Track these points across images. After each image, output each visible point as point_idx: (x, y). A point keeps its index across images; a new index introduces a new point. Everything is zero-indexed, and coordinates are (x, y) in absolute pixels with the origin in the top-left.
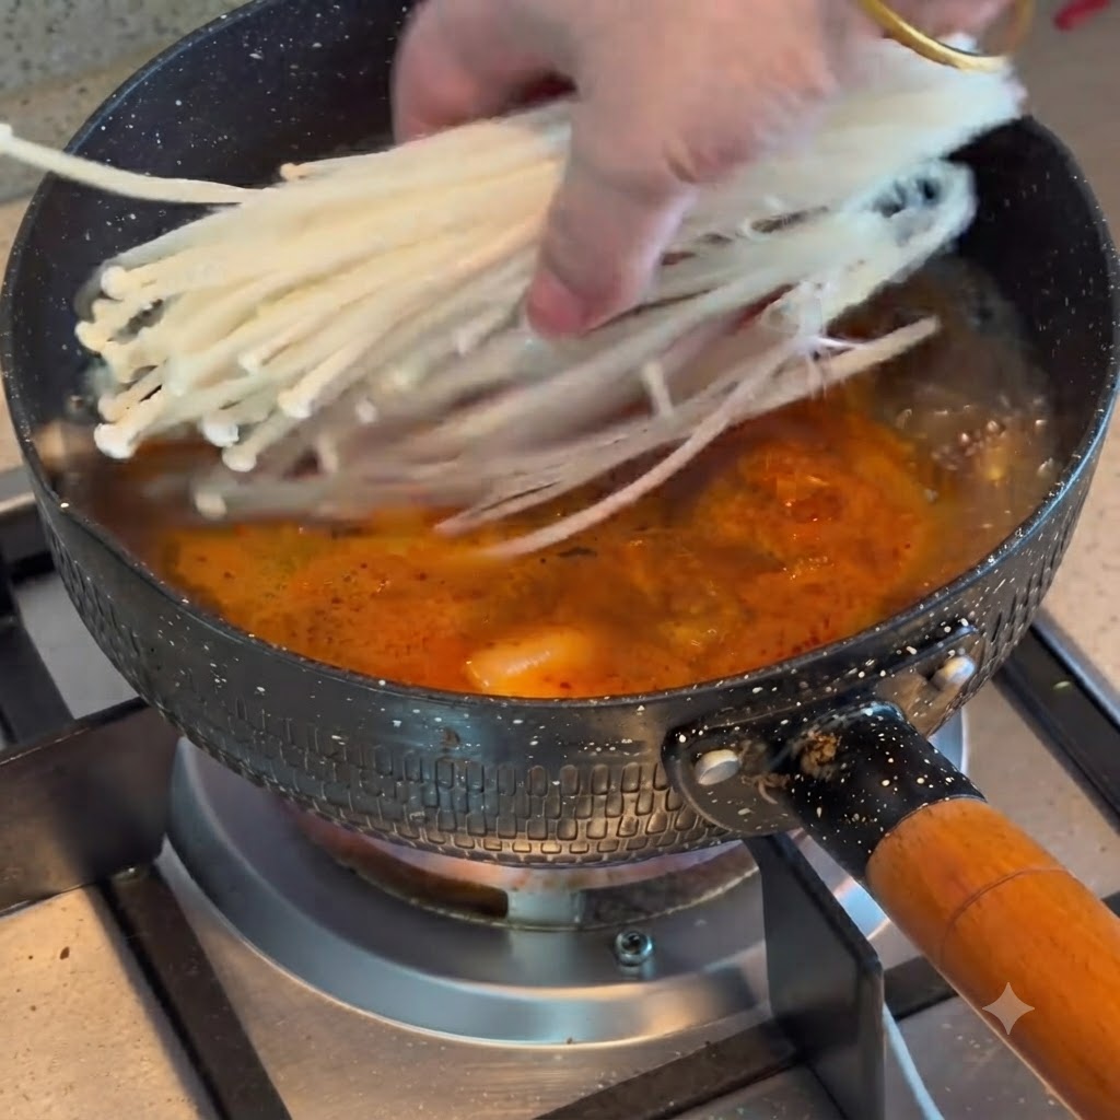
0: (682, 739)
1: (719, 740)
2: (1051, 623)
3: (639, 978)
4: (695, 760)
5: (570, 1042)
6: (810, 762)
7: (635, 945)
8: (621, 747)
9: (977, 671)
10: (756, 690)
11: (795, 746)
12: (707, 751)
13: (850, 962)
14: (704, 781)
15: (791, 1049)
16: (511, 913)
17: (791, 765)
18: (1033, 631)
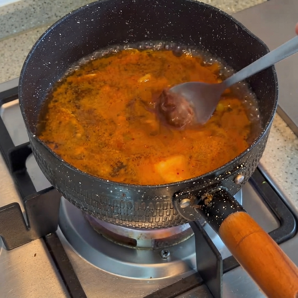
0: (177, 195)
1: (185, 196)
2: (262, 166)
3: (166, 262)
4: (180, 201)
5: (151, 278)
6: (206, 202)
7: (166, 253)
8: (163, 198)
9: (245, 178)
10: (194, 183)
11: (203, 197)
12: (183, 199)
13: (215, 257)
14: (182, 207)
15: (202, 280)
16: (137, 245)
17: (202, 203)
18: (258, 168)
